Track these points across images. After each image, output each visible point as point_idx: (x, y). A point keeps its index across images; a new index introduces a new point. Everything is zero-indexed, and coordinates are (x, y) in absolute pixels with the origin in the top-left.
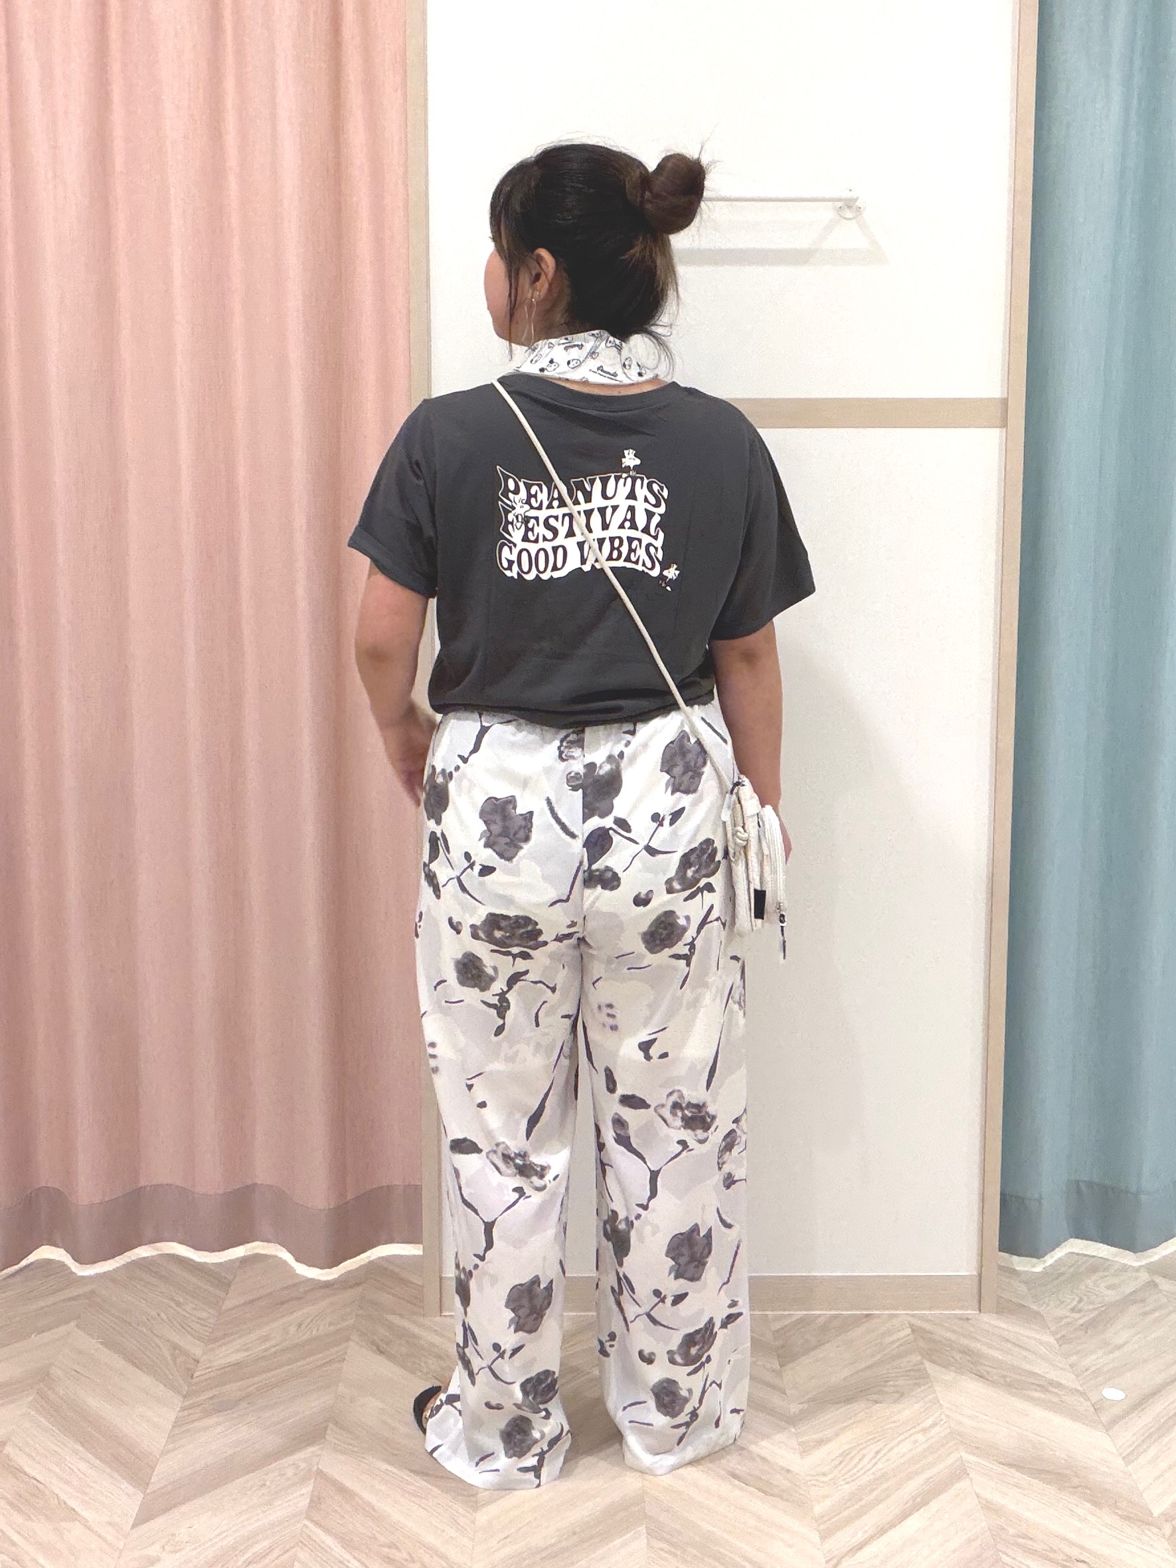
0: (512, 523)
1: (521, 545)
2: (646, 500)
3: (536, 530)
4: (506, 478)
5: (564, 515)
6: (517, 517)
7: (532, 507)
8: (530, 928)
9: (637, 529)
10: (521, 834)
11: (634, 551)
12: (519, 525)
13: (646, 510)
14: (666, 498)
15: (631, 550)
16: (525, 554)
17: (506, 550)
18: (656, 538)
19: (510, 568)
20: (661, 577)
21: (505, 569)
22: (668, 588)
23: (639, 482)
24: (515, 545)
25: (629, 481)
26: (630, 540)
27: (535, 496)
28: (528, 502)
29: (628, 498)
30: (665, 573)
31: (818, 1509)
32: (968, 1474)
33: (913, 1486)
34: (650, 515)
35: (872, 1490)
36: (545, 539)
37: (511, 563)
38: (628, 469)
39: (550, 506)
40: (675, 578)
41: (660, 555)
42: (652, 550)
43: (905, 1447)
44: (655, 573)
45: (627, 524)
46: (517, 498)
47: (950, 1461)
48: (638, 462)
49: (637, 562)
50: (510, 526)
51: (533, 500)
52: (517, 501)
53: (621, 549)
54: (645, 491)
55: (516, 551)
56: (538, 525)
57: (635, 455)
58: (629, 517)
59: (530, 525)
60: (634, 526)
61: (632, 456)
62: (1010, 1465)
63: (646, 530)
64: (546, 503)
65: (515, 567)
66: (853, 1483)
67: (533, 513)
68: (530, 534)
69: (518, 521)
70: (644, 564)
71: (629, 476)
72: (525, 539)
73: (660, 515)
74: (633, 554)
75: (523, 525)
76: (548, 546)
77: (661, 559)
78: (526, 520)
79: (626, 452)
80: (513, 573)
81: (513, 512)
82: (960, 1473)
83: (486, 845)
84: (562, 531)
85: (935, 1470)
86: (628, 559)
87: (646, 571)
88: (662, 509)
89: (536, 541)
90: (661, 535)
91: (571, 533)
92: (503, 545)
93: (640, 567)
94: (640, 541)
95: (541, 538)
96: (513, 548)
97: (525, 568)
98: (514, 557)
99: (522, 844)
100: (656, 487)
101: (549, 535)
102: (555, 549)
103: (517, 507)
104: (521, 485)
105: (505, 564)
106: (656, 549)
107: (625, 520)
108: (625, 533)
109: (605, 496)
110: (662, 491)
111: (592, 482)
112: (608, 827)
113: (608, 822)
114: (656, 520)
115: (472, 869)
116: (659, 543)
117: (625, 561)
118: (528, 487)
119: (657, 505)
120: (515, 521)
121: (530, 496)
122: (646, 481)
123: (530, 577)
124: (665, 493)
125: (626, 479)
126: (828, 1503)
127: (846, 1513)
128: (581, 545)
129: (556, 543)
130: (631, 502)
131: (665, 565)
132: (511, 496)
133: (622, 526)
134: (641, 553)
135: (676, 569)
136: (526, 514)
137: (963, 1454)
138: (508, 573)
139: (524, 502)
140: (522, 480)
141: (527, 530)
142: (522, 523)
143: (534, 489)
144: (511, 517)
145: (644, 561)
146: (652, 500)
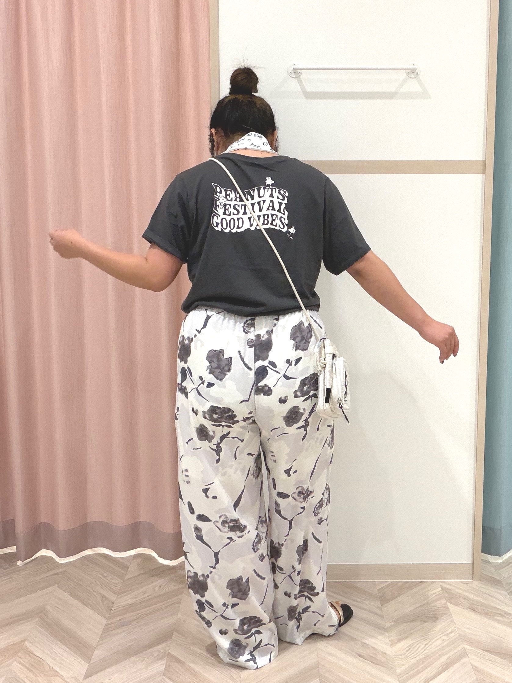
0: (218, 206)
1: (223, 216)
2: (278, 198)
3: (230, 210)
4: (216, 186)
5: (242, 205)
6: (221, 203)
7: (227, 200)
8: (230, 414)
9: (275, 210)
10: (226, 368)
11: (275, 220)
12: (221, 207)
13: (279, 202)
14: (287, 196)
15: (273, 220)
16: (224, 220)
17: (215, 218)
18: (284, 214)
19: (217, 226)
20: (288, 232)
21: (215, 227)
22: (291, 237)
23: (274, 190)
24: (220, 216)
25: (270, 190)
26: (272, 215)
27: (229, 195)
28: (226, 197)
29: (270, 197)
30: (289, 230)
31: (399, 671)
32: (467, 655)
33: (443, 660)
34: (280, 204)
35: (423, 662)
36: (234, 214)
37: (218, 224)
38: (268, 185)
39: (236, 200)
40: (294, 233)
41: (287, 222)
42: (283, 219)
43: (438, 643)
44: (285, 230)
45: (271, 208)
46: (221, 195)
47: (459, 649)
48: (273, 182)
49: (276, 226)
50: (217, 207)
51: (228, 197)
52: (221, 197)
53: (268, 219)
54: (277, 194)
55: (220, 219)
56: (231, 208)
57: (271, 179)
58: (271, 205)
59: (227, 208)
60: (273, 209)
61: (270, 180)
62: (487, 651)
63: (279, 211)
64: (234, 199)
65: (220, 226)
66: (415, 659)
67: (228, 202)
68: (227, 211)
69: (221, 205)
70: (279, 226)
71: (270, 188)
72: (224, 213)
73: (285, 204)
74: (274, 222)
75: (224, 207)
76: (235, 217)
77: (287, 224)
78: (225, 205)
79: (267, 178)
80: (219, 229)
81: (219, 201)
82: (464, 654)
83: (210, 373)
84: (242, 211)
85: (452, 653)
86: (272, 224)
87: (281, 229)
88: (286, 201)
89: (230, 215)
90: (286, 213)
91: (245, 213)
92: (214, 215)
93: (277, 228)
94: (277, 215)
95: (232, 214)
96: (219, 217)
97: (225, 226)
98: (219, 221)
99: (227, 373)
100: (282, 192)
101: (236, 212)
102: (238, 219)
103: (221, 199)
104: (223, 190)
105: (215, 224)
106: (285, 219)
107: (269, 206)
108: (270, 212)
109: (259, 197)
110: (285, 193)
111: (254, 191)
112: (266, 365)
113: (266, 363)
114: (283, 206)
115: (203, 384)
116: (286, 216)
117: (270, 225)
118: (226, 191)
119: (284, 199)
120: (220, 205)
121: (226, 195)
122: (277, 190)
123: (227, 231)
124: (287, 194)
125: (268, 189)
126: (403, 668)
127: (412, 672)
128: (250, 218)
129: (239, 216)
130: (272, 199)
131: (289, 226)
132: (218, 194)
133: (268, 209)
134: (278, 221)
135: (294, 229)
136: (225, 203)
137: (465, 646)
138: (216, 229)
139: (224, 197)
140: (223, 188)
141: (225, 209)
142: (223, 206)
143: (228, 192)
144: (218, 203)
145: (279, 225)
146: (281, 197)
